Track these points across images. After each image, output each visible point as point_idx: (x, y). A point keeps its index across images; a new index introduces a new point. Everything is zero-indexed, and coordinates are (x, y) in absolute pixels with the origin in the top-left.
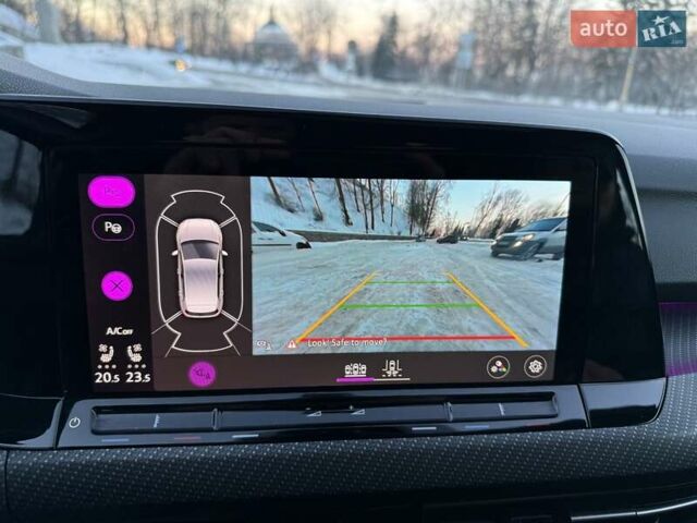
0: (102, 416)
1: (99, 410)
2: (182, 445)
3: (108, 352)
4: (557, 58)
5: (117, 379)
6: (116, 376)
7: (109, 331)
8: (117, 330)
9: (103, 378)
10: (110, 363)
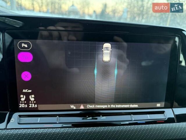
0: (21, 118)
1: (20, 116)
2: (47, 128)
3: (23, 97)
4: (150, 15)
5: (26, 106)
6: (26, 105)
7: (24, 91)
8: (26, 90)
9: (22, 106)
10: (24, 101)
